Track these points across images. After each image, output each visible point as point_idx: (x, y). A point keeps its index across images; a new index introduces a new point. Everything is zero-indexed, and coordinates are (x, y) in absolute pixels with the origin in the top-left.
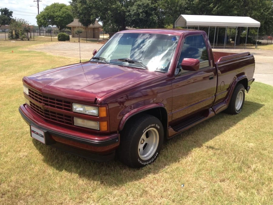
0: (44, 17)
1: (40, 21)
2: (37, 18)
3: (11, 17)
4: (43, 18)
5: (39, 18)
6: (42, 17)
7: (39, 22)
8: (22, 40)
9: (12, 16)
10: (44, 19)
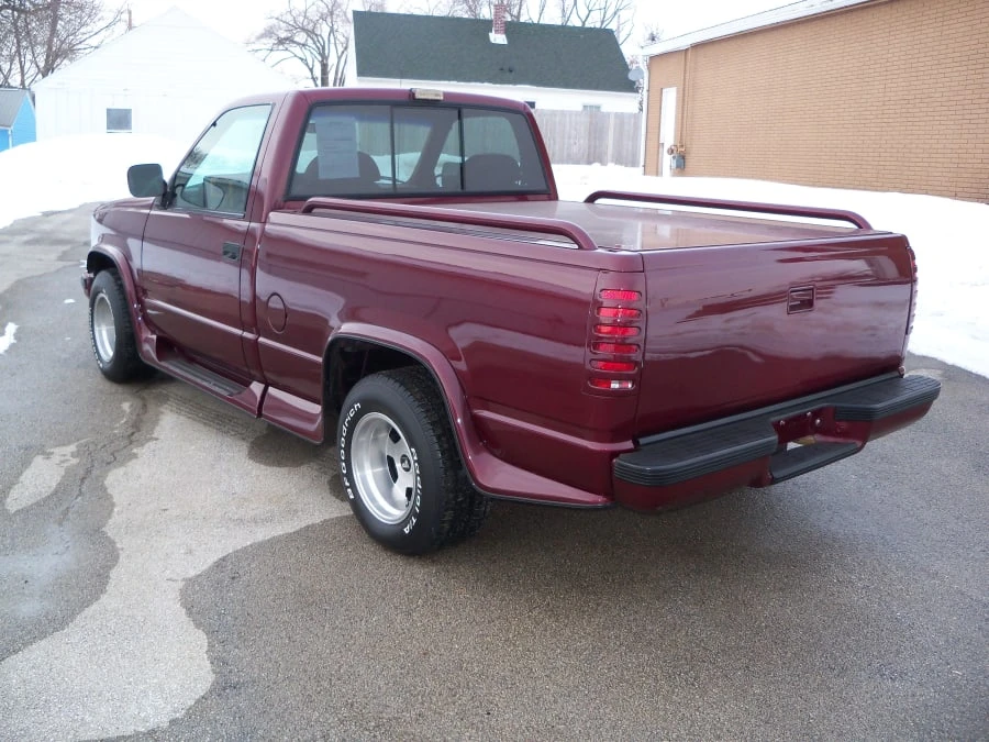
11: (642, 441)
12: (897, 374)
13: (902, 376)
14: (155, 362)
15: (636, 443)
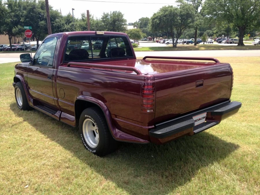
11: (156, 125)
12: (228, 101)
13: (230, 102)
14: (33, 106)
15: (155, 126)
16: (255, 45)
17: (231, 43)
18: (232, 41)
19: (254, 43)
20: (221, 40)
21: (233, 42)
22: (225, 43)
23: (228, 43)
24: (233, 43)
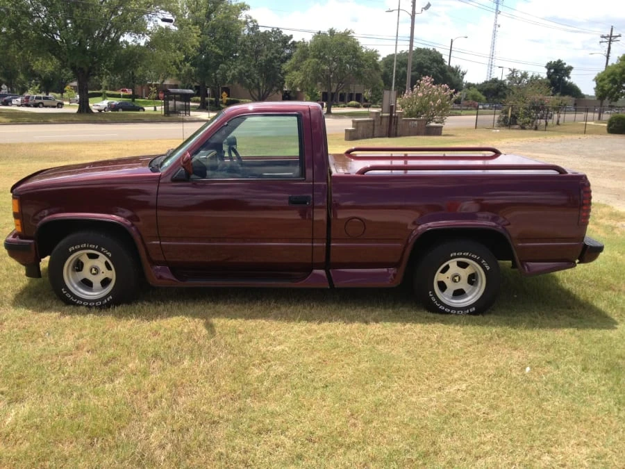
0: (612, 77)
1: (603, 87)
2: (596, 79)
3: (566, 79)
4: (610, 79)
5: (600, 81)
6: (609, 76)
7: (599, 88)
8: (523, 128)
9: (569, 78)
10: (614, 81)
16: (100, 111)
17: (36, 106)
18: (40, 101)
19: (97, 107)
20: (6, 98)
21: (42, 103)
22: (21, 105)
23: (28, 106)
24: (41, 105)
